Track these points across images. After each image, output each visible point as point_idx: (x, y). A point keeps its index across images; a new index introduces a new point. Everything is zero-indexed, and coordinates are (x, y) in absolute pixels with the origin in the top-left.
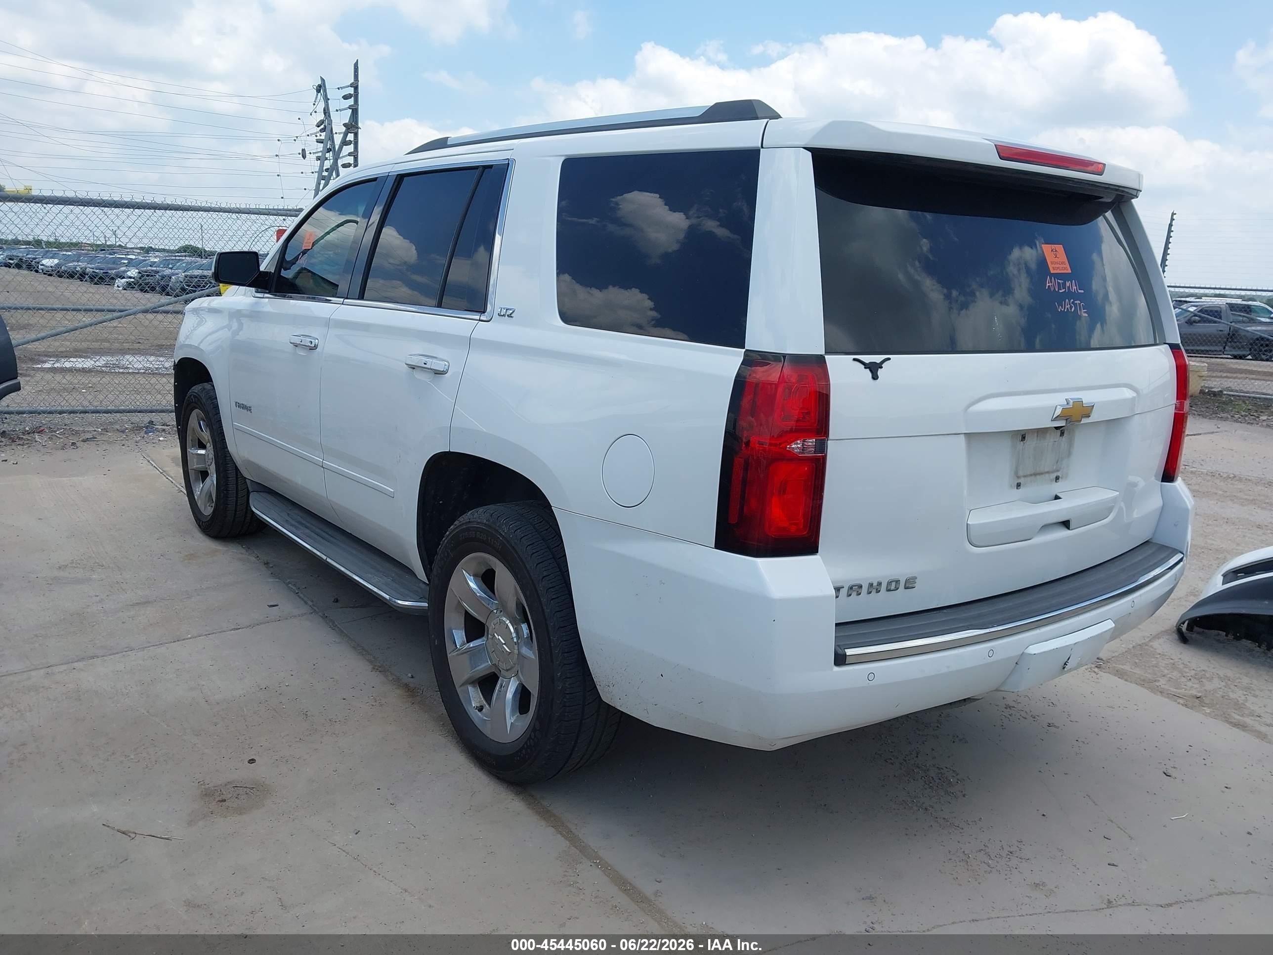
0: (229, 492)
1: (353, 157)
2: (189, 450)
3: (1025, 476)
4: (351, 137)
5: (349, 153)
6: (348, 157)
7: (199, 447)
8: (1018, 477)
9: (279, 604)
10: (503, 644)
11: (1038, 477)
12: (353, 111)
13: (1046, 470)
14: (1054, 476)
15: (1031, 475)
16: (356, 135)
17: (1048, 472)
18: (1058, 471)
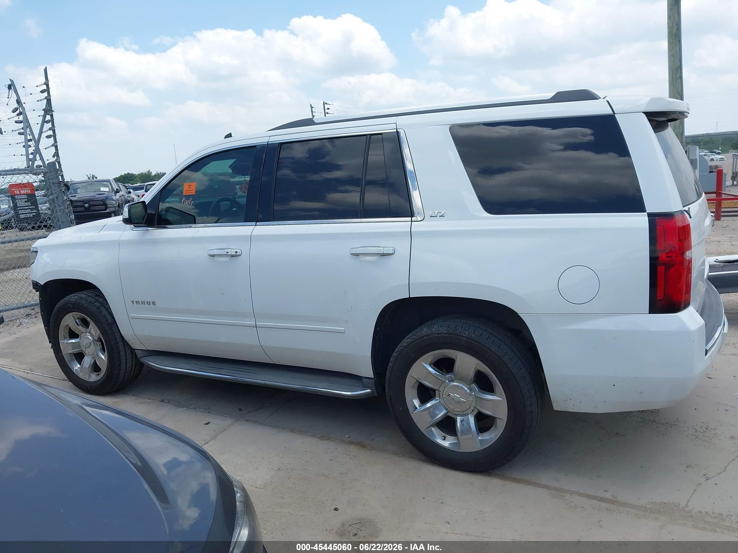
0: (121, 361)
1: (52, 131)
2: (61, 342)
4: (48, 118)
5: (50, 128)
6: (49, 131)
7: (70, 338)
9: (210, 422)
10: (460, 398)
12: (47, 100)
16: (52, 116)
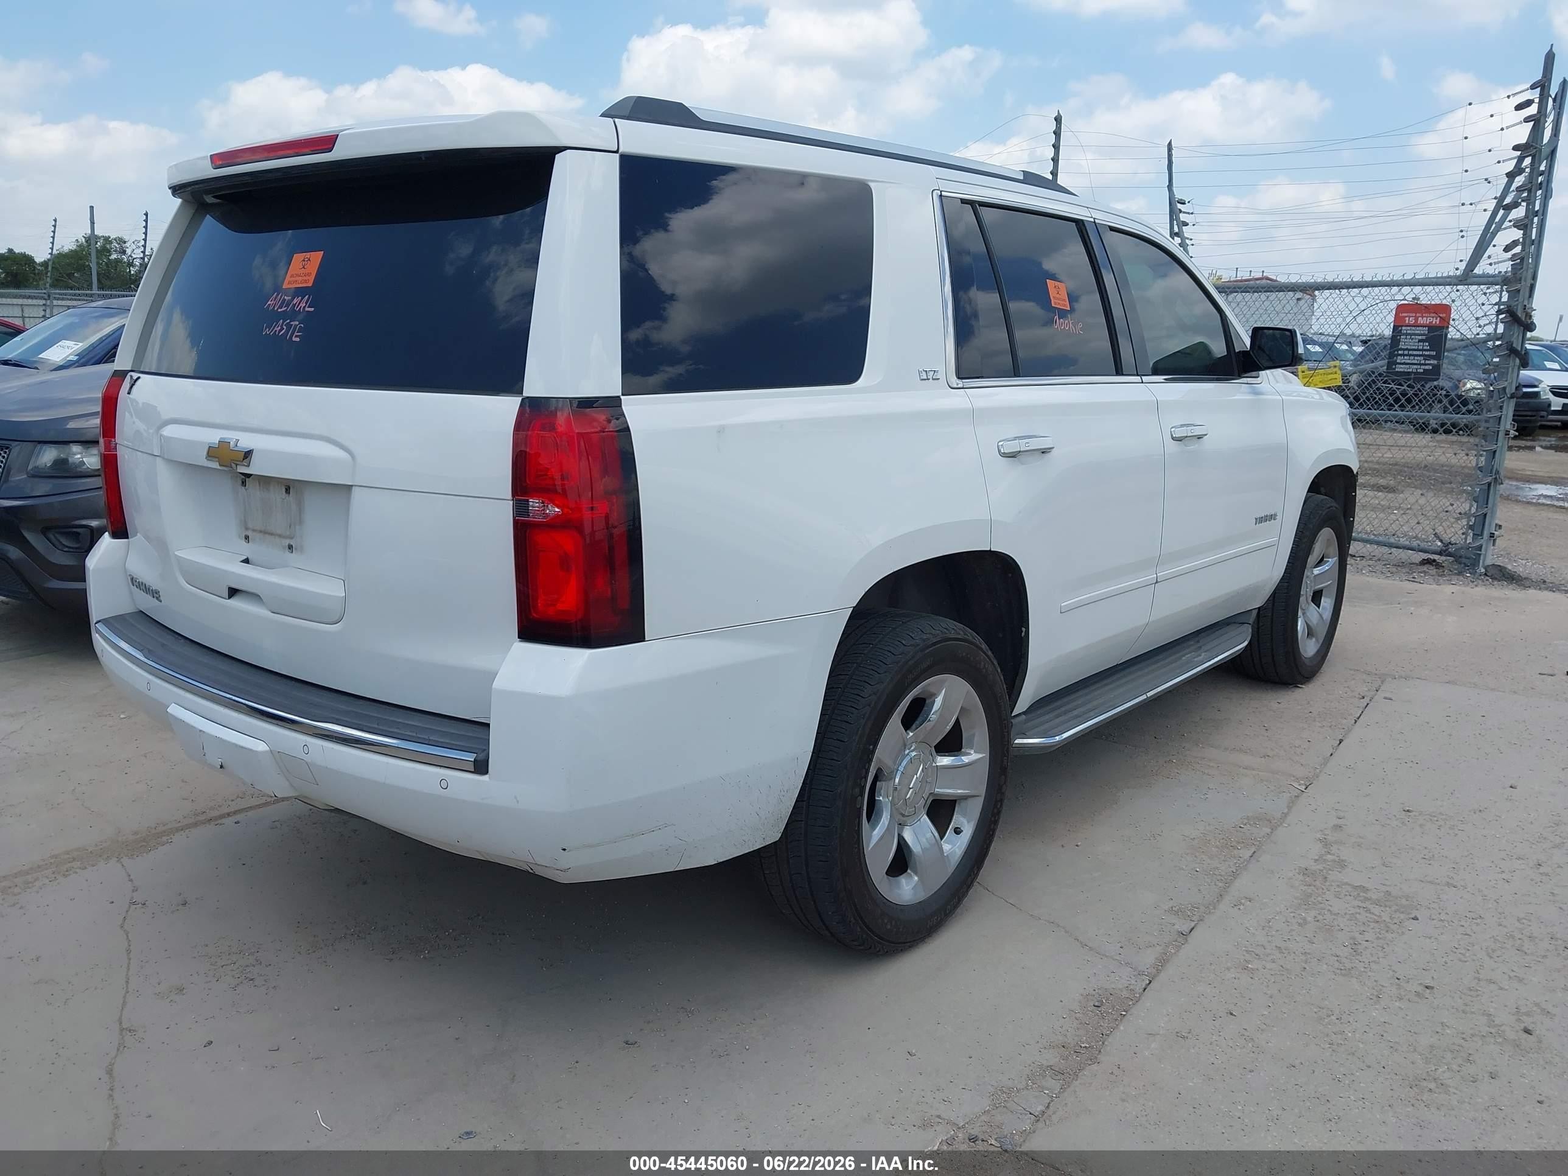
3: (254, 530)
8: (247, 529)
11: (267, 536)
13: (279, 532)
14: (287, 542)
15: (261, 532)
17: (280, 536)
18: (292, 538)
